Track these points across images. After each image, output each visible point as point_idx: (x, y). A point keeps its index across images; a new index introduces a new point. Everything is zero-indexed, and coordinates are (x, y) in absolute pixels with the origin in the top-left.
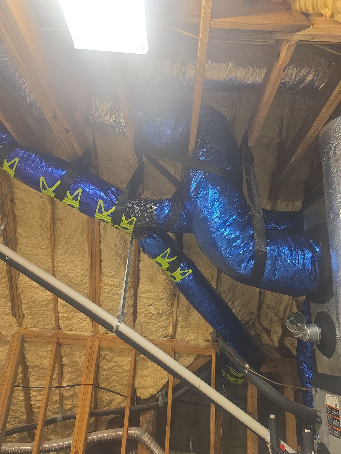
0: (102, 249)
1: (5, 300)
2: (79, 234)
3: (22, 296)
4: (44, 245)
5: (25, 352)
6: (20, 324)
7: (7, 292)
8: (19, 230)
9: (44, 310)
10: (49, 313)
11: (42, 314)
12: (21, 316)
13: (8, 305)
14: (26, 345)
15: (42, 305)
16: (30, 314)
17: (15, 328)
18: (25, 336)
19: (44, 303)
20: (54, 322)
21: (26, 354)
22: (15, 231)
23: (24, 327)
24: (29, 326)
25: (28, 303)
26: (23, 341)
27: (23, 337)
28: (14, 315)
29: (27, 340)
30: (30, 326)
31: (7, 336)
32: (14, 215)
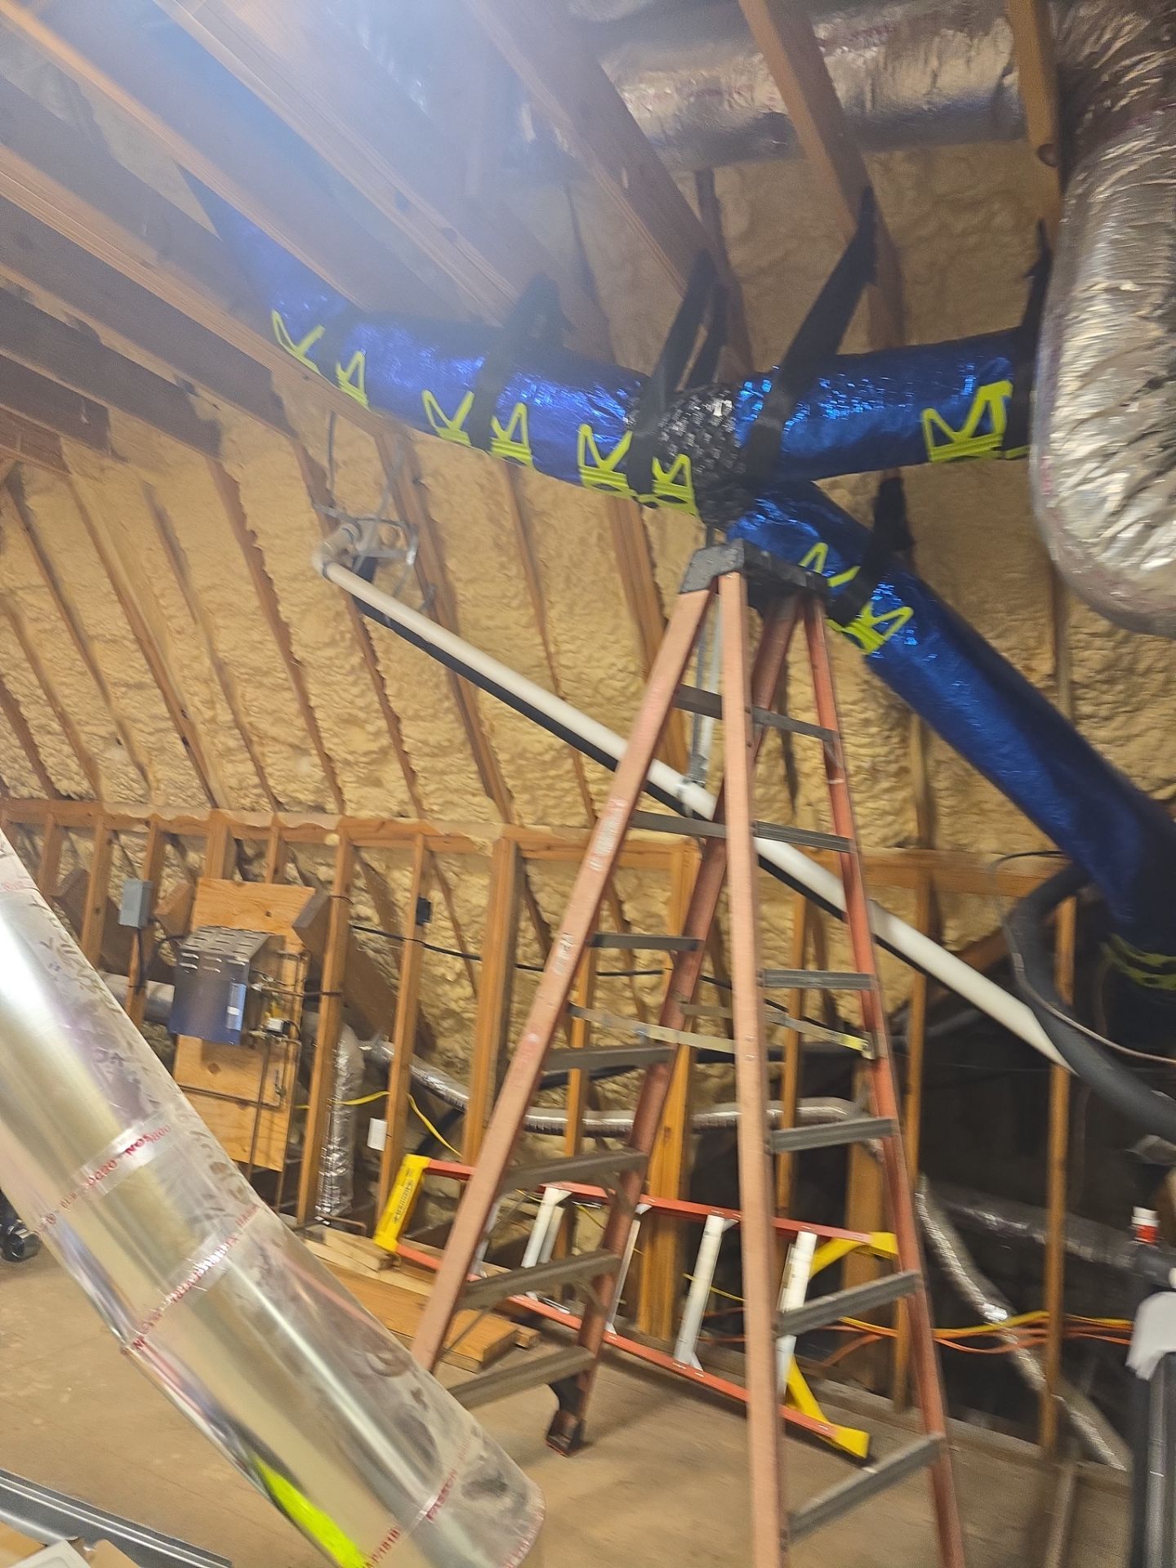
0: (662, 585)
1: (461, 756)
2: (596, 549)
3: (494, 743)
4: (515, 597)
5: (533, 888)
6: (507, 818)
7: (460, 734)
8: (451, 564)
9: (552, 778)
10: (566, 785)
11: (550, 788)
12: (505, 796)
13: (470, 769)
14: (531, 870)
15: (544, 762)
16: (525, 789)
17: (498, 827)
18: (523, 846)
19: (547, 757)
20: (583, 810)
21: (537, 892)
22: (443, 568)
23: (517, 822)
24: (528, 821)
25: (511, 761)
26: (521, 861)
27: (518, 849)
28: (489, 793)
29: (528, 855)
30: (531, 821)
31: (483, 847)
32: (430, 521)
